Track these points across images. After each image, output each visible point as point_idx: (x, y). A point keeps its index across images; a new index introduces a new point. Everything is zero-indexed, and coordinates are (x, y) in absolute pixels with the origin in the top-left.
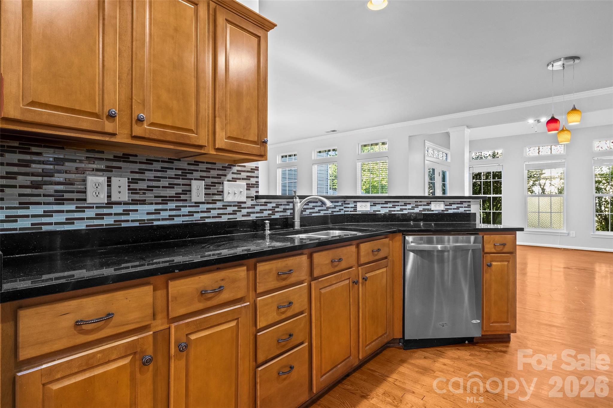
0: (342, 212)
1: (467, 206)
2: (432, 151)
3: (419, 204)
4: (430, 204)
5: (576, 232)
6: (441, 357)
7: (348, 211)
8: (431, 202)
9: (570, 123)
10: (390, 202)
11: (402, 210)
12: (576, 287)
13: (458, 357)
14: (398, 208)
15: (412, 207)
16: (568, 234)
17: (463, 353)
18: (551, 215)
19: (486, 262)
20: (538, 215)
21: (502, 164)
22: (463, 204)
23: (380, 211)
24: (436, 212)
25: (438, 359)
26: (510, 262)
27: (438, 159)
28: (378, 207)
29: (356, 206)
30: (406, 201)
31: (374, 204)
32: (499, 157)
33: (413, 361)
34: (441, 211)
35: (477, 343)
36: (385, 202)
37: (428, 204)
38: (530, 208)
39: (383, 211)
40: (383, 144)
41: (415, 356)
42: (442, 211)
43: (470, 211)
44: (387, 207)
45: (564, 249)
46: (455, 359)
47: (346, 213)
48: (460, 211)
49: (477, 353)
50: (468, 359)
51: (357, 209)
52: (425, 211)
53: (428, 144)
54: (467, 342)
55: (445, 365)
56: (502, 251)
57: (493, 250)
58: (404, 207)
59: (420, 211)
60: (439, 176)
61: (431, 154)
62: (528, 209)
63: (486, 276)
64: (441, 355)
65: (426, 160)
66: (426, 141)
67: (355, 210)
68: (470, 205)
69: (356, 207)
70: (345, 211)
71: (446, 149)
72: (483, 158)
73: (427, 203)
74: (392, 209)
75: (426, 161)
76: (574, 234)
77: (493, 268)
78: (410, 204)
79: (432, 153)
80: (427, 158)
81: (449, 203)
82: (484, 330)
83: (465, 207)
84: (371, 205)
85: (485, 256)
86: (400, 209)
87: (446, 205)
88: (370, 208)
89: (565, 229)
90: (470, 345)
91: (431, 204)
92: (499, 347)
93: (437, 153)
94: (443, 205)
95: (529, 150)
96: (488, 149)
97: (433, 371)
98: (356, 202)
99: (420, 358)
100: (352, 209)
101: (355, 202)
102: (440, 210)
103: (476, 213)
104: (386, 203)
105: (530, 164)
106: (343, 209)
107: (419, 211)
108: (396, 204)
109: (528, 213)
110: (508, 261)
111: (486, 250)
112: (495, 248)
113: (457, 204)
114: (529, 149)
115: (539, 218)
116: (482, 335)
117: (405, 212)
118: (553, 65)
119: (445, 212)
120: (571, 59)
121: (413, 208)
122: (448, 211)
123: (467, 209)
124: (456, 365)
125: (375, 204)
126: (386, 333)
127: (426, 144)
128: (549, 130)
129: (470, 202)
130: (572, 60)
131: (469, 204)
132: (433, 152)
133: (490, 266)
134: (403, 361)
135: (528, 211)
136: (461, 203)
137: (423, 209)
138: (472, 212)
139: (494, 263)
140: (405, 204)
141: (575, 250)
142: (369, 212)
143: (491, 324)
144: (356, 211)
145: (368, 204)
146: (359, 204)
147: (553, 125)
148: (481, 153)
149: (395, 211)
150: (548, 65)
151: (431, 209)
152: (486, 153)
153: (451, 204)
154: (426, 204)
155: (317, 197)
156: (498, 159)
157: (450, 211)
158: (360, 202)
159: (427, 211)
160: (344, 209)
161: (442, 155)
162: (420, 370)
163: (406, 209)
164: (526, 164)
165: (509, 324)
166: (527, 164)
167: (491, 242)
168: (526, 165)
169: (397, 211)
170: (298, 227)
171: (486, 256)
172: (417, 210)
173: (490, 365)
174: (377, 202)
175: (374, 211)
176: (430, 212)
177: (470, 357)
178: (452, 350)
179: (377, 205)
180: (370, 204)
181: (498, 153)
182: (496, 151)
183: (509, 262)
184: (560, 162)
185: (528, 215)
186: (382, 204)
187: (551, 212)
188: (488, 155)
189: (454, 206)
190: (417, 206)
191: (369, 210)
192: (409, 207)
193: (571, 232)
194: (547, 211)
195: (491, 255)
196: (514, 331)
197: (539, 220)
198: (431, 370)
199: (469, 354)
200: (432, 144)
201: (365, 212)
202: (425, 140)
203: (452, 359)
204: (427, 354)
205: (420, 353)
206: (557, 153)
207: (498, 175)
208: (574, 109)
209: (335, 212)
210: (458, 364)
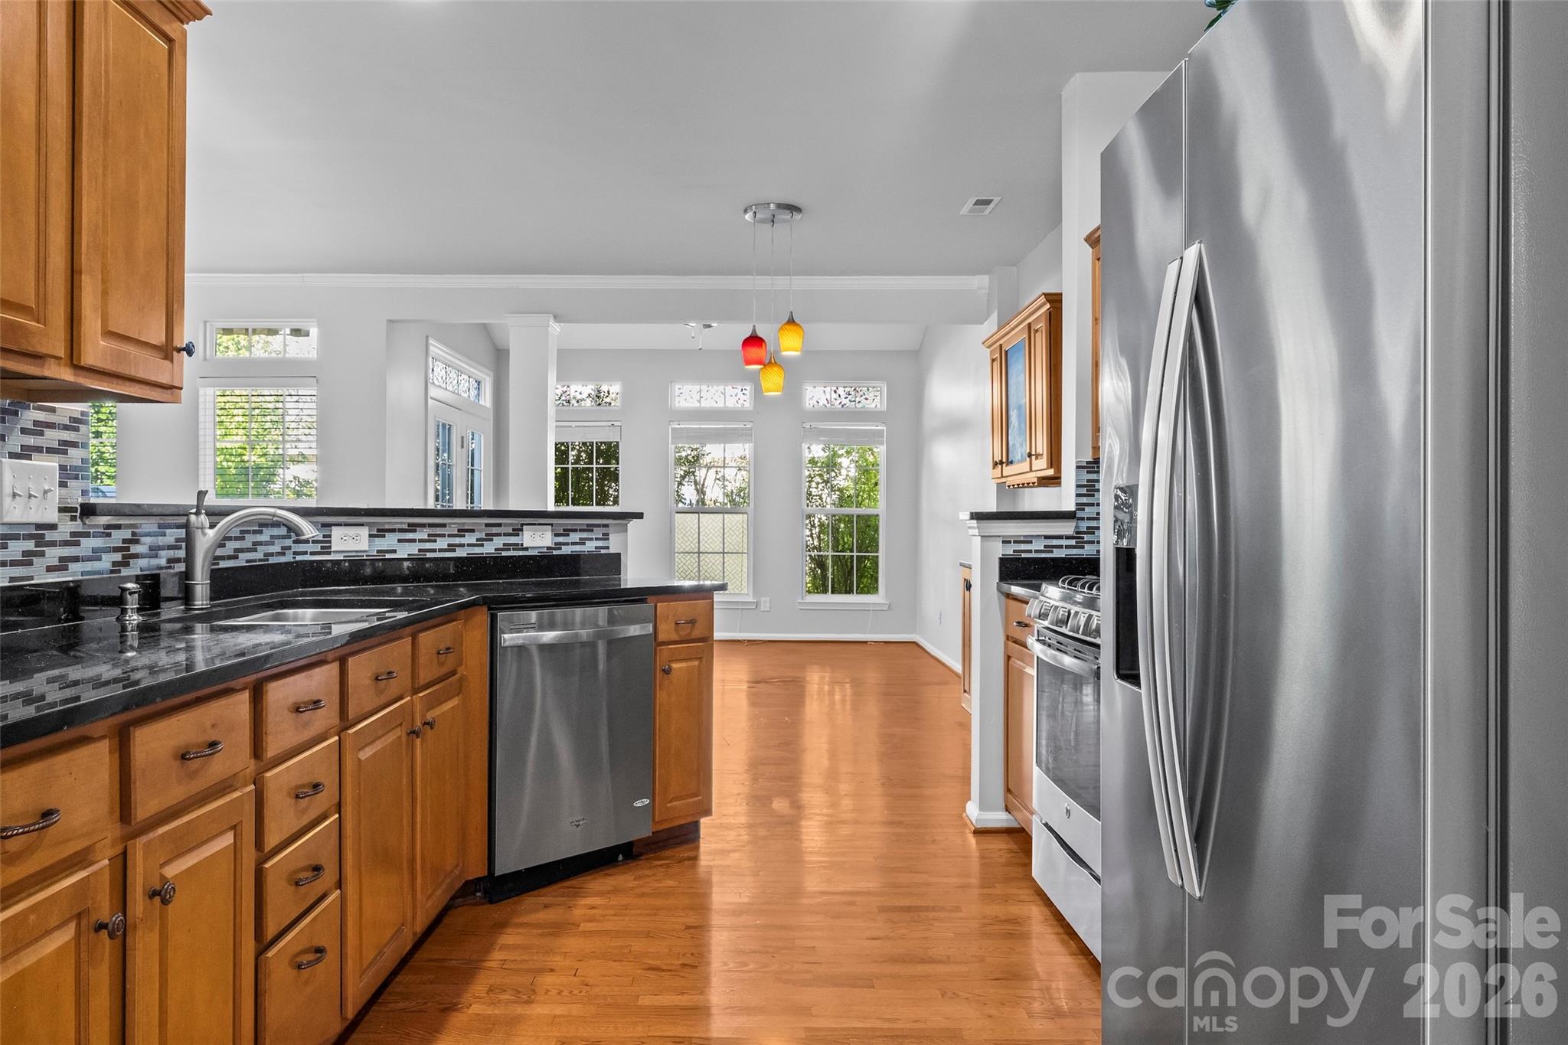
0: (288, 558)
1: (601, 536)
2: (443, 371)
3: (495, 530)
4: (520, 532)
5: (770, 600)
6: (579, 897)
7: (305, 553)
8: (522, 525)
9: (785, 351)
10: (423, 525)
11: (452, 547)
12: (787, 719)
13: (612, 889)
14: (442, 543)
15: (477, 540)
16: (757, 604)
17: (622, 879)
18: (724, 558)
19: (660, 665)
20: (697, 559)
21: (619, 424)
22: (592, 531)
23: (394, 551)
24: (535, 553)
25: (574, 902)
26: (704, 659)
27: (457, 396)
28: (389, 541)
29: (330, 536)
30: (464, 524)
31: (378, 530)
32: (612, 404)
33: (521, 920)
34: (545, 550)
35: (641, 854)
36: (410, 525)
37: (517, 531)
38: (680, 544)
39: (404, 552)
40: (296, 332)
41: (523, 908)
42: (548, 548)
43: (608, 548)
44: (414, 541)
45: (748, 641)
46: (609, 892)
47: (299, 558)
48: (586, 550)
49: (647, 872)
50: (633, 887)
51: (330, 547)
52: (509, 550)
53: (436, 348)
54: (620, 858)
55: (593, 908)
56: (689, 638)
57: (674, 637)
58: (457, 540)
59: (496, 550)
60: (462, 447)
61: (440, 379)
62: (676, 545)
63: (661, 696)
64: (577, 893)
65: (431, 398)
66: (431, 341)
67: (326, 550)
68: (608, 534)
69: (330, 542)
70: (295, 553)
71: (481, 367)
72: (573, 402)
73: (513, 530)
74: (428, 546)
75: (430, 401)
76: (768, 605)
77: (673, 674)
78: (473, 531)
79: (444, 378)
80: (433, 392)
81: (564, 530)
82: (657, 820)
83: (597, 539)
84: (371, 536)
85: (658, 651)
86: (449, 545)
87: (556, 535)
88: (369, 542)
89: (751, 594)
90: (627, 862)
91: (522, 530)
92: (683, 852)
93: (455, 376)
94: (550, 533)
95: (681, 391)
96: (585, 379)
97: (573, 924)
98: (329, 525)
99: (536, 910)
100: (317, 548)
101: (324, 525)
102: (543, 547)
103: (620, 554)
104: (413, 528)
105: (681, 428)
106: (289, 548)
107: (493, 551)
108: (439, 531)
109: (676, 555)
110: (700, 659)
111: (662, 637)
112: (677, 630)
113: (581, 530)
114: (680, 389)
115: (699, 568)
116: (653, 833)
117: (461, 553)
118: (755, 213)
119: (555, 552)
120: (788, 209)
121: (480, 543)
122: (560, 549)
123: (600, 543)
124: (614, 903)
125: (381, 533)
126: (457, 866)
127: (431, 348)
128: (748, 362)
129: (606, 526)
130: (789, 211)
131: (605, 530)
132: (446, 372)
133: (667, 672)
134: (501, 926)
135: (676, 550)
136: (589, 529)
137: (504, 544)
138: (612, 551)
139: (674, 666)
140: (462, 532)
141: (769, 641)
142: (367, 556)
143: (669, 805)
144: (329, 553)
145: (364, 532)
146: (336, 532)
147: (754, 352)
148: (568, 387)
149: (434, 551)
150: (746, 211)
151: (522, 544)
152: (579, 388)
153: (566, 532)
154: (511, 532)
155: (272, 510)
156: (610, 408)
157: (566, 550)
158: (339, 525)
159: (514, 550)
160: (292, 545)
161: (467, 384)
162: (545, 931)
163: (463, 545)
164: (673, 426)
165: (700, 798)
166: (676, 429)
167: (670, 617)
168: (673, 429)
169: (441, 550)
170: (204, 602)
171: (660, 650)
172: (488, 549)
173: (678, 887)
174: (387, 527)
175: (378, 551)
176: (521, 553)
177: (636, 882)
178: (595, 879)
179: (386, 534)
180: (369, 531)
181: (609, 393)
182: (604, 388)
183: (701, 661)
184: (742, 429)
185: (677, 559)
186: (401, 531)
187: (724, 553)
188: (584, 396)
189: (575, 537)
190: (489, 537)
191: (367, 549)
192: (470, 539)
193: (763, 599)
194: (716, 550)
195: (670, 647)
196: (708, 812)
197: (699, 573)
198: (569, 924)
199: (632, 878)
200: (447, 351)
201: (354, 554)
202: (427, 337)
203: (601, 894)
204: (546, 900)
205: (529, 900)
206: (737, 405)
207: (609, 452)
208: (791, 321)
209: (272, 555)
210: (615, 901)
